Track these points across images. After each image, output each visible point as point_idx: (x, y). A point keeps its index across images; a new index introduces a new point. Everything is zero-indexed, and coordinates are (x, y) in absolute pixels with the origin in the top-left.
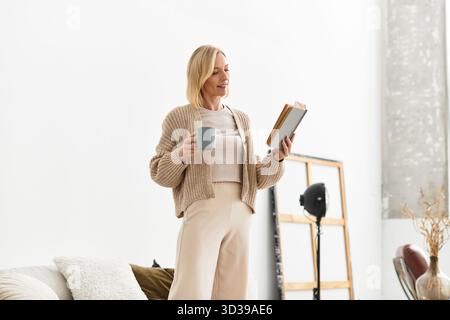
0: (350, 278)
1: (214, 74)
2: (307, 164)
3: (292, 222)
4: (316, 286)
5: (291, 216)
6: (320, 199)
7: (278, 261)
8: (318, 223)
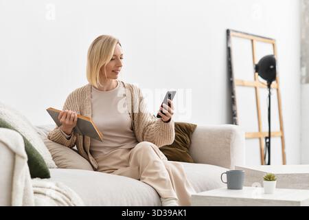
0: (281, 129)
1: (112, 60)
2: (252, 41)
3: (243, 85)
4: (267, 135)
5: (242, 81)
6: (272, 67)
7: (235, 116)
8: (269, 86)
